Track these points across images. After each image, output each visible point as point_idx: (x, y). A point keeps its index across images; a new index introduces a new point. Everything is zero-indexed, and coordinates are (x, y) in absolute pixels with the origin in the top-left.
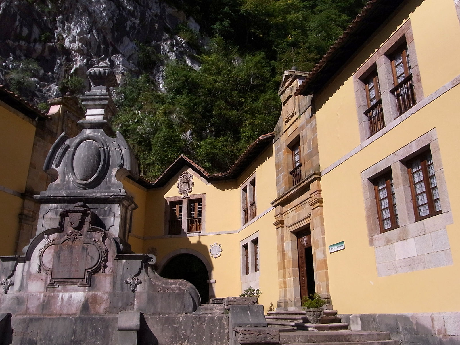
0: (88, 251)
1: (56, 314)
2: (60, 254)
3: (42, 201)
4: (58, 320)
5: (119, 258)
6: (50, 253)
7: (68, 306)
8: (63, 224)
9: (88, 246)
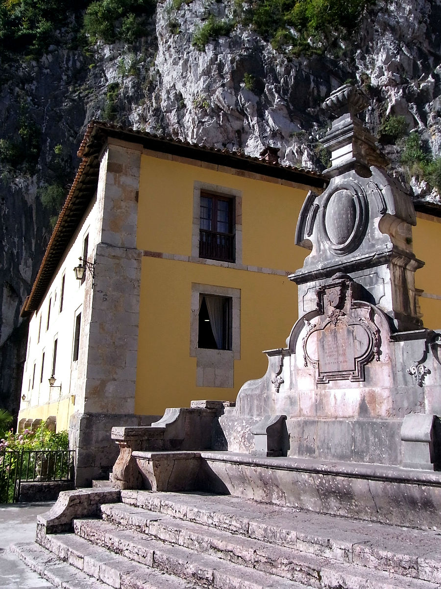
0: (354, 334)
1: (332, 417)
2: (323, 342)
3: (298, 280)
4: (334, 424)
5: (395, 339)
6: (313, 342)
7: (343, 407)
8: (322, 304)
9: (353, 327)
